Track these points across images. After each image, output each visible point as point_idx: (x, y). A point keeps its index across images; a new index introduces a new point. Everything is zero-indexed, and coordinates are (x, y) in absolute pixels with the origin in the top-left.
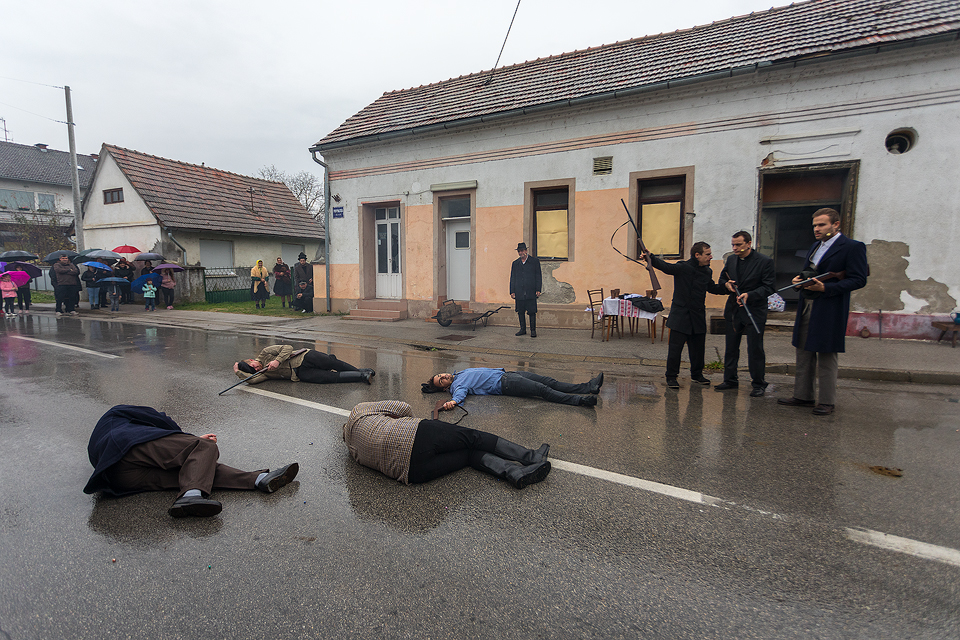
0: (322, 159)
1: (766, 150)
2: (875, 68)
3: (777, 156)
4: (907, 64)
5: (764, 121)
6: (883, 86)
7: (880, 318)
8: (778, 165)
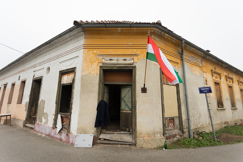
1: (34, 73)
3: (35, 75)
5: (35, 66)
8: (35, 77)
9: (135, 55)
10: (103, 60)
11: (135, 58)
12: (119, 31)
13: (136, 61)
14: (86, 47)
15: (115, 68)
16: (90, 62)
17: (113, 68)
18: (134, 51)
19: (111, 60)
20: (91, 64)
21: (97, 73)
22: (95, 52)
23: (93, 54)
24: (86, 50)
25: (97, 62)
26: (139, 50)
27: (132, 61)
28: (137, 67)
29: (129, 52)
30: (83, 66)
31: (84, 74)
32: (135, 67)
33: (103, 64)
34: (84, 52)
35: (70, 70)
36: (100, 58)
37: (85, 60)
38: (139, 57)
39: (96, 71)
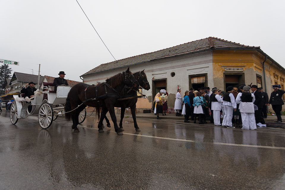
0: (83, 78)
1: (153, 76)
2: (167, 61)
3: (155, 77)
4: (172, 61)
5: (152, 71)
6: (169, 65)
7: (172, 109)
8: (155, 79)
9: (244, 66)
10: (225, 69)
11: (244, 68)
12: (234, 52)
13: (244, 70)
14: (214, 61)
15: (232, 74)
16: (218, 70)
17: (231, 74)
18: (243, 64)
19: (230, 69)
20: (218, 71)
21: (222, 77)
22: (219, 64)
23: (219, 65)
24: (214, 63)
25: (221, 71)
26: (245, 63)
27: (242, 70)
28: (245, 73)
29: (240, 64)
30: (213, 73)
31: (215, 78)
32: (244, 73)
33: (225, 71)
34: (213, 65)
35: (200, 75)
36: (223, 68)
37: (214, 69)
38: (246, 67)
39: (221, 76)
